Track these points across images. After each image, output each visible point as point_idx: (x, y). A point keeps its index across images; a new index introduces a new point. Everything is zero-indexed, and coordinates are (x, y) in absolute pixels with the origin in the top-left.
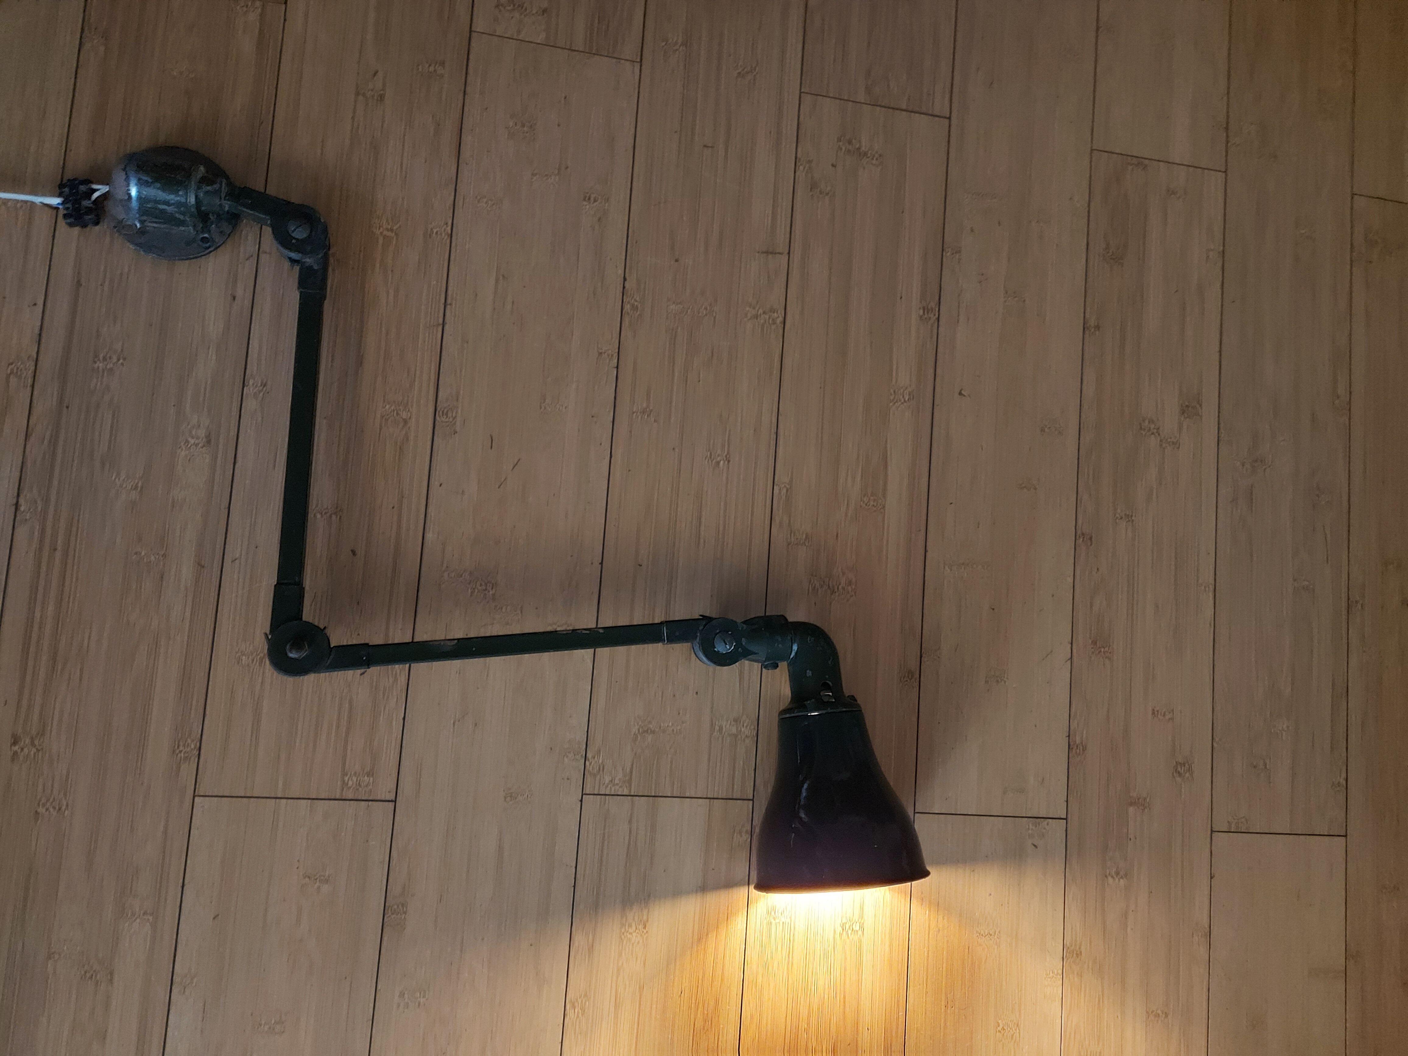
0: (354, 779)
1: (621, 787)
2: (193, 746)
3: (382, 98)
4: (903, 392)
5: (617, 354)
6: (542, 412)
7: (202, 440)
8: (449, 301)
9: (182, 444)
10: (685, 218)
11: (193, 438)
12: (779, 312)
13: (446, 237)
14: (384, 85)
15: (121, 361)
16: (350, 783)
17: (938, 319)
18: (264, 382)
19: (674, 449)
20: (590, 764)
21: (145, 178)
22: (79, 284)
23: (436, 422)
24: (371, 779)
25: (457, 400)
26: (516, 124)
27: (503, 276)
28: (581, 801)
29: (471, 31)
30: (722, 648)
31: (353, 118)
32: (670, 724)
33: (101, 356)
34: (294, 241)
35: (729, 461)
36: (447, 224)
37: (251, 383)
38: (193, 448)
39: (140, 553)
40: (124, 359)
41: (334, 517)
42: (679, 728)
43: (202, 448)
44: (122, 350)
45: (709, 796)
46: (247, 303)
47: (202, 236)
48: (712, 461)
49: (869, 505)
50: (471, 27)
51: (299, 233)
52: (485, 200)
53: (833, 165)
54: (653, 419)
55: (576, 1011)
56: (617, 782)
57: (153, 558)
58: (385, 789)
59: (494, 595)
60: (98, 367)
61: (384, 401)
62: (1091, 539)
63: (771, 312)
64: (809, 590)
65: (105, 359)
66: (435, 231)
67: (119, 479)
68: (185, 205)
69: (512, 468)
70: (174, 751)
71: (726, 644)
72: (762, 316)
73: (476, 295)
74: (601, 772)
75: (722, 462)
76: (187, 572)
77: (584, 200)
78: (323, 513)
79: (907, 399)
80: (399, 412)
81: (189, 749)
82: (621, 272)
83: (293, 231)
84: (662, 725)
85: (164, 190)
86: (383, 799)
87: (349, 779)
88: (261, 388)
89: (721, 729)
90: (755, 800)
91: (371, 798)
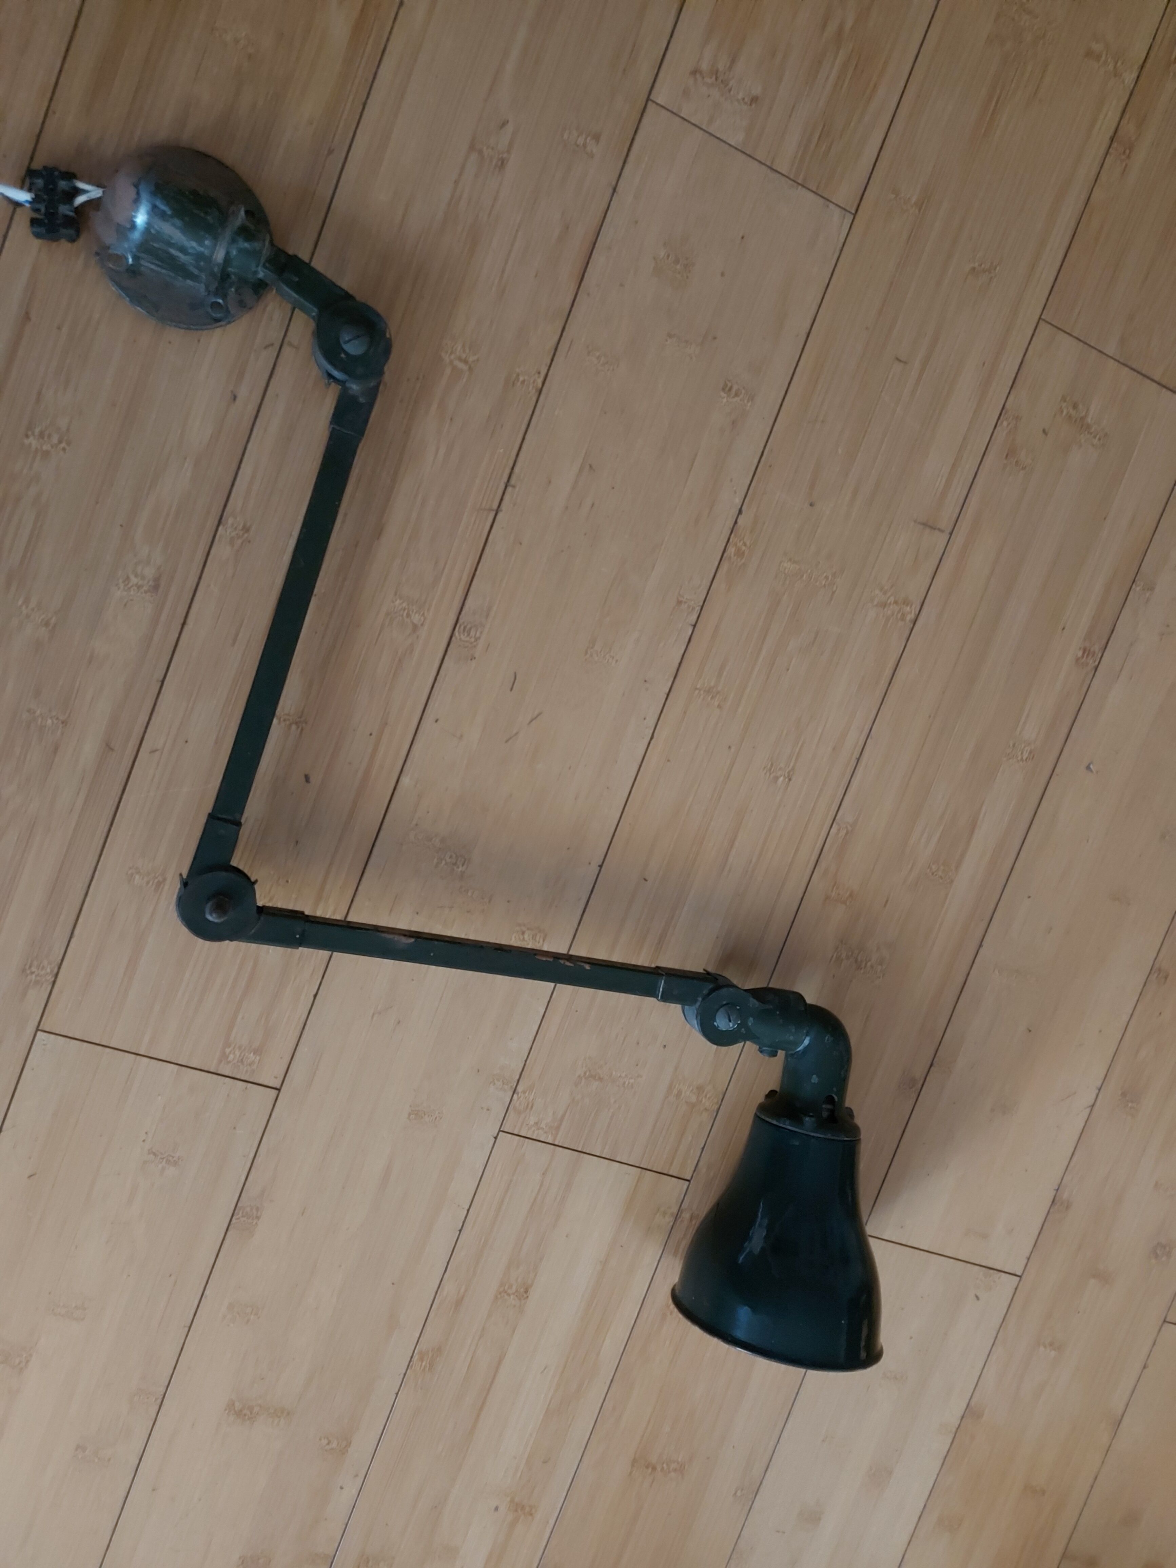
0: (238, 1053)
1: (545, 1132)
2: (49, 970)
3: (502, 164)
4: (1024, 748)
5: (699, 608)
6: (586, 660)
7: (148, 582)
8: (513, 481)
9: (121, 581)
10: (840, 451)
11: (136, 576)
12: (913, 607)
13: (534, 390)
14: (511, 145)
15: (63, 445)
16: (231, 1057)
17: (1096, 669)
18: (248, 525)
19: (730, 747)
21: (164, 208)
22: (27, 316)
23: (453, 638)
24: (258, 1058)
25: (487, 616)
26: (668, 256)
27: (591, 466)
28: (496, 1138)
29: (648, 99)
30: (722, 1023)
31: (456, 182)
32: (623, 1075)
33: (37, 431)
34: (343, 355)
35: (790, 780)
36: (539, 373)
37: (230, 521)
38: (134, 590)
39: (34, 713)
40: (69, 443)
41: (294, 727)
42: (632, 1081)
43: (146, 592)
44: (68, 430)
45: (642, 1165)
46: (251, 409)
47: (214, 300)
48: (770, 774)
49: (936, 875)
50: (650, 93)
51: (353, 347)
52: (598, 354)
53: (1044, 431)
54: (716, 704)
55: (424, 1364)
56: (543, 1125)
57: (49, 722)
58: (271, 1074)
59: (463, 873)
60: (30, 444)
61: (396, 594)
62: (1166, 978)
63: (904, 604)
64: (832, 957)
65: (41, 435)
66: (521, 379)
67: (27, 607)
68: (208, 259)
69: (528, 721)
70: (24, 970)
71: (730, 1021)
72: (891, 607)
73: (550, 482)
74: (528, 1110)
75: (781, 779)
76: (89, 750)
77: (723, 389)
78: (282, 719)
79: (1024, 758)
80: (411, 612)
81: (43, 972)
82: (738, 501)
83: (346, 342)
84: (614, 1073)
85: (183, 231)
86: (265, 1084)
87: (230, 1053)
88: (241, 533)
89: (679, 1093)
90: (692, 1181)
91: (251, 1080)
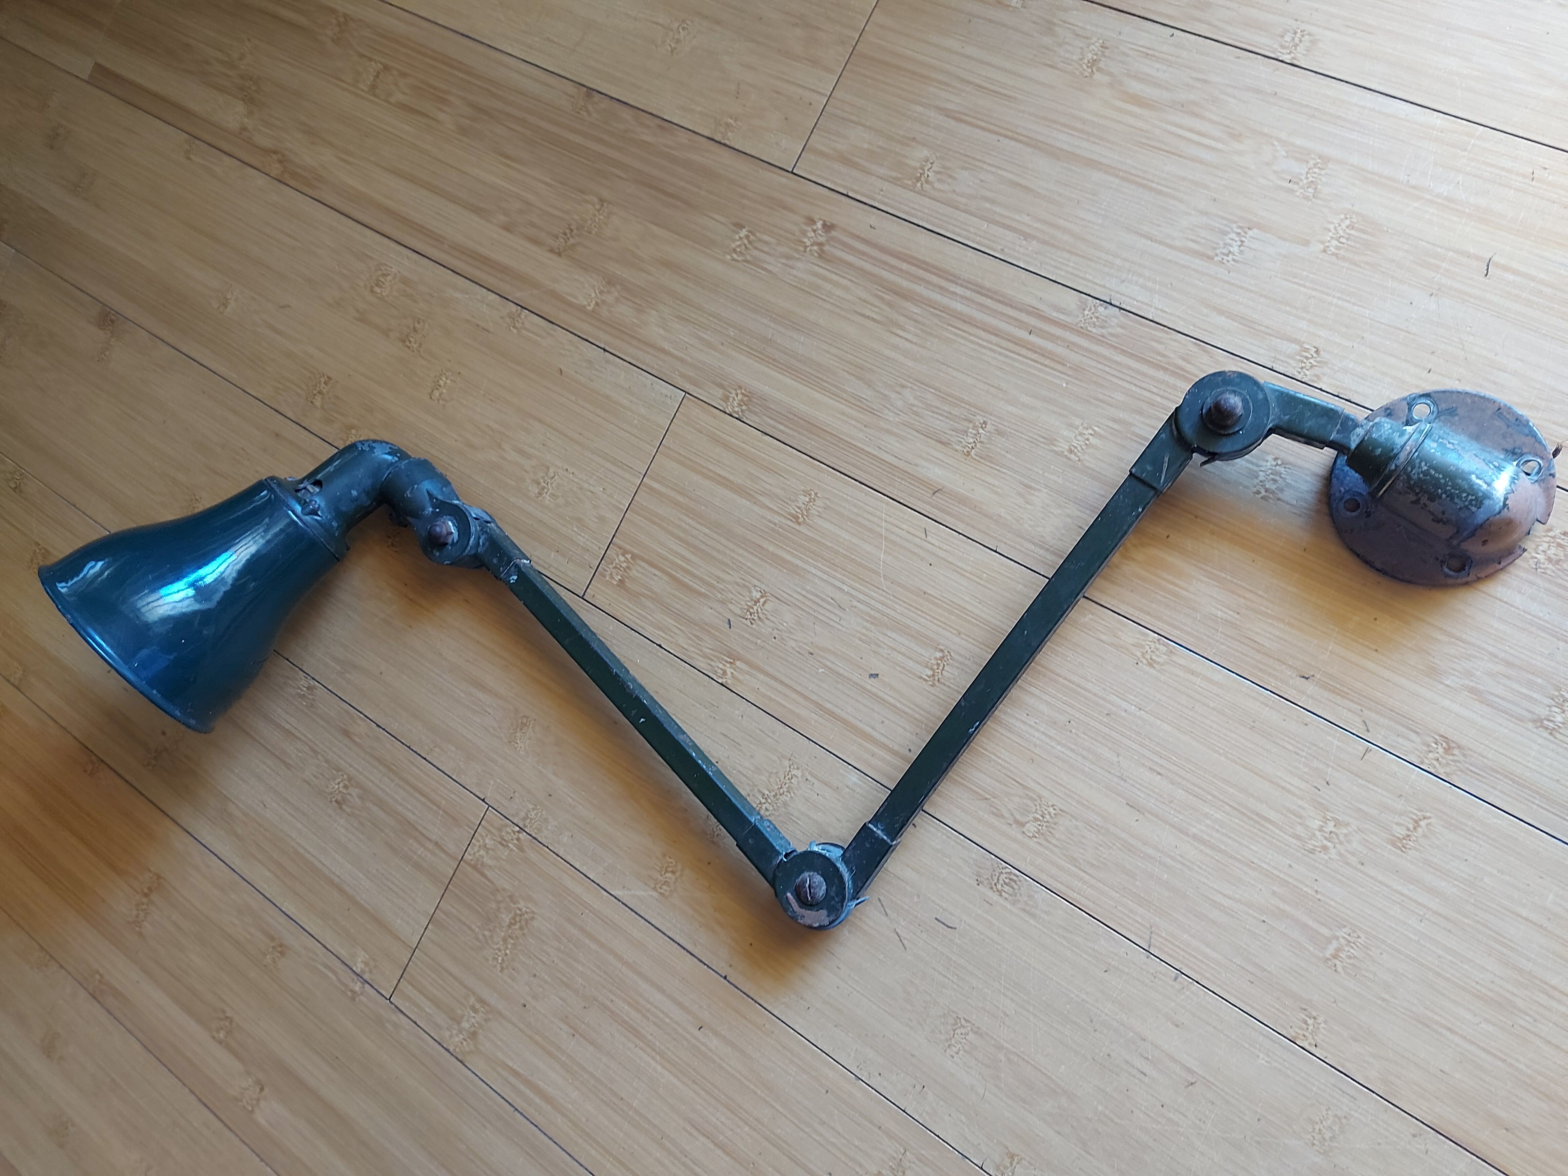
0: (622, 564)
2: (737, 409)
6: (958, 1018)
13: (1294, 1034)
15: (1263, 493)
16: (623, 559)
18: (1155, 665)
20: (513, 831)
23: (1004, 864)
24: (615, 583)
25: (1024, 910)
27: (1192, 1083)
28: (483, 801)
32: (508, 952)
33: (1281, 469)
36: (1317, 1046)
37: (1162, 647)
39: (982, 428)
40: (1264, 498)
42: (501, 960)
44: (1279, 499)
46: (1291, 693)
52: (1336, 1128)
56: (483, 852)
58: (599, 592)
60: (1266, 460)
61: (1062, 810)
65: (1276, 472)
69: (899, 932)
70: (740, 387)
73: (1177, 1026)
74: (499, 840)
76: (939, 474)
80: (1038, 822)
81: (735, 403)
84: (512, 942)
86: (591, 586)
87: (627, 558)
88: (1148, 657)
89: (476, 1009)
90: (388, 1002)
91: (595, 572)
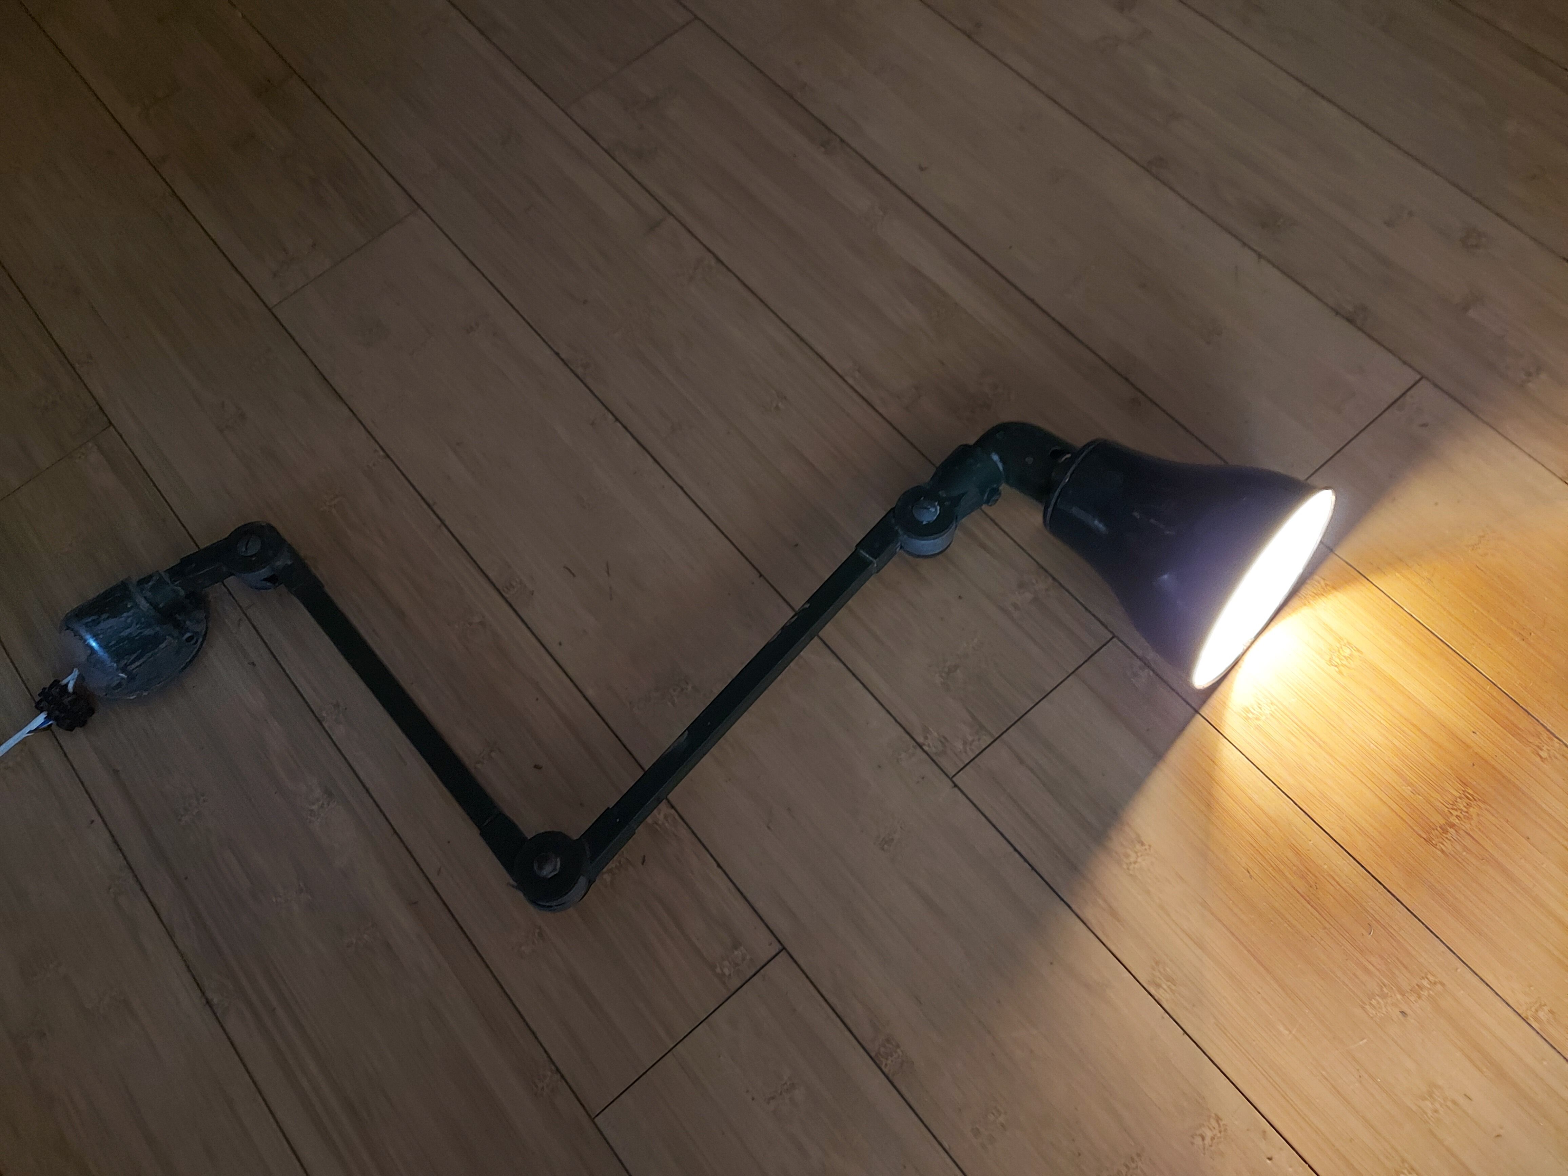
0: (726, 963)
1: (980, 740)
2: (549, 1073)
3: (242, 416)
4: (873, 212)
5: (606, 411)
7: (323, 798)
8: (431, 502)
9: (309, 817)
10: (561, 270)
11: (314, 804)
12: (707, 258)
13: (384, 459)
14: (237, 406)
15: (201, 799)
16: (726, 971)
17: (843, 141)
18: (335, 703)
20: (929, 746)
21: (90, 620)
22: (116, 772)
23: (509, 600)
24: (742, 949)
25: (510, 567)
26: (364, 334)
27: (458, 444)
28: (956, 786)
29: (270, 310)
30: (927, 516)
31: (233, 449)
32: (965, 645)
33: (182, 811)
34: (253, 559)
35: (785, 398)
36: (375, 450)
37: (325, 715)
38: (321, 812)
39: (352, 943)
40: (203, 795)
42: (976, 640)
43: (329, 804)
44: (195, 790)
45: (1070, 672)
46: (267, 657)
47: (184, 638)
48: (771, 412)
49: (942, 315)
50: (267, 306)
51: (252, 548)
53: (640, 128)
54: (687, 429)
55: (1165, 987)
56: (970, 738)
57: (366, 936)
58: (764, 947)
59: (693, 687)
60: (186, 821)
61: (449, 625)
62: (1162, 159)
63: (700, 264)
64: (964, 425)
65: (186, 810)
66: (371, 464)
67: (280, 897)
68: (144, 615)
69: (607, 575)
70: (536, 1095)
71: (930, 510)
72: (697, 273)
73: (448, 477)
74: (947, 744)
75: (780, 404)
76: (406, 921)
77: (469, 332)
79: (883, 215)
80: (469, 621)
81: (548, 1080)
82: (549, 352)
83: (246, 551)
84: (958, 652)
85: (114, 618)
86: (770, 957)
87: (721, 969)
88: (337, 711)
89: (1016, 606)
90: (1116, 634)
91: (758, 968)
